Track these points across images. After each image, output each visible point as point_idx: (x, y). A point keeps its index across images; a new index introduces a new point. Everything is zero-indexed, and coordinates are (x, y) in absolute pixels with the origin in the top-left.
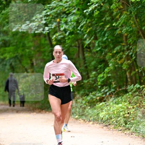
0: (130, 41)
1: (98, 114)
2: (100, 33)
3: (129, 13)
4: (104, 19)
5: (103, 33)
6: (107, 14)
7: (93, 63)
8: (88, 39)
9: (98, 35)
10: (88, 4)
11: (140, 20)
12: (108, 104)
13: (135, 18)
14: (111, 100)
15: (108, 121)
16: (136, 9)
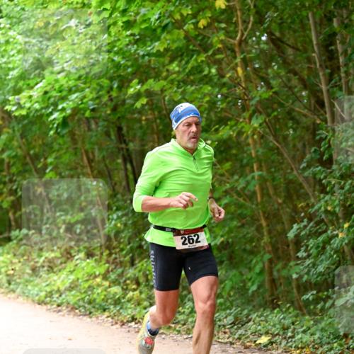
0: (14, 170)
3: (11, 131)
11: (27, 140)
13: (20, 140)
16: (20, 126)
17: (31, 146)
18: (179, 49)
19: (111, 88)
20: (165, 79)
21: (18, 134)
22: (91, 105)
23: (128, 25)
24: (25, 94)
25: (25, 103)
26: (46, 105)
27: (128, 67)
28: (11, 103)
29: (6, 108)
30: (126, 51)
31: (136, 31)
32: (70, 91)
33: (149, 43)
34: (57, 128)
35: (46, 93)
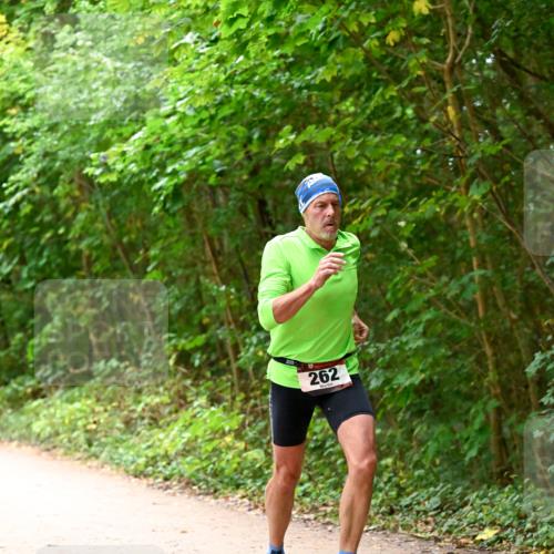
0: (97, 267)
1: (29, 426)
2: (31, 250)
3: (92, 207)
4: (38, 219)
5: (38, 249)
6: (47, 209)
7: (18, 314)
8: (5, 264)
9: (27, 254)
10: (4, 185)
11: (118, 221)
12: (50, 403)
13: (106, 220)
14: (58, 393)
15: (52, 439)
16: (108, 198)
17: (124, 230)
18: (356, 78)
19: (250, 140)
20: (334, 124)
21: (103, 211)
22: (218, 166)
23: (276, 41)
24: (115, 149)
25: (114, 164)
26: (147, 166)
27: (277, 107)
28: (94, 163)
29: (85, 172)
30: (273, 82)
31: (288, 50)
32: (186, 144)
33: (309, 69)
34: (165, 202)
35: (147, 147)
